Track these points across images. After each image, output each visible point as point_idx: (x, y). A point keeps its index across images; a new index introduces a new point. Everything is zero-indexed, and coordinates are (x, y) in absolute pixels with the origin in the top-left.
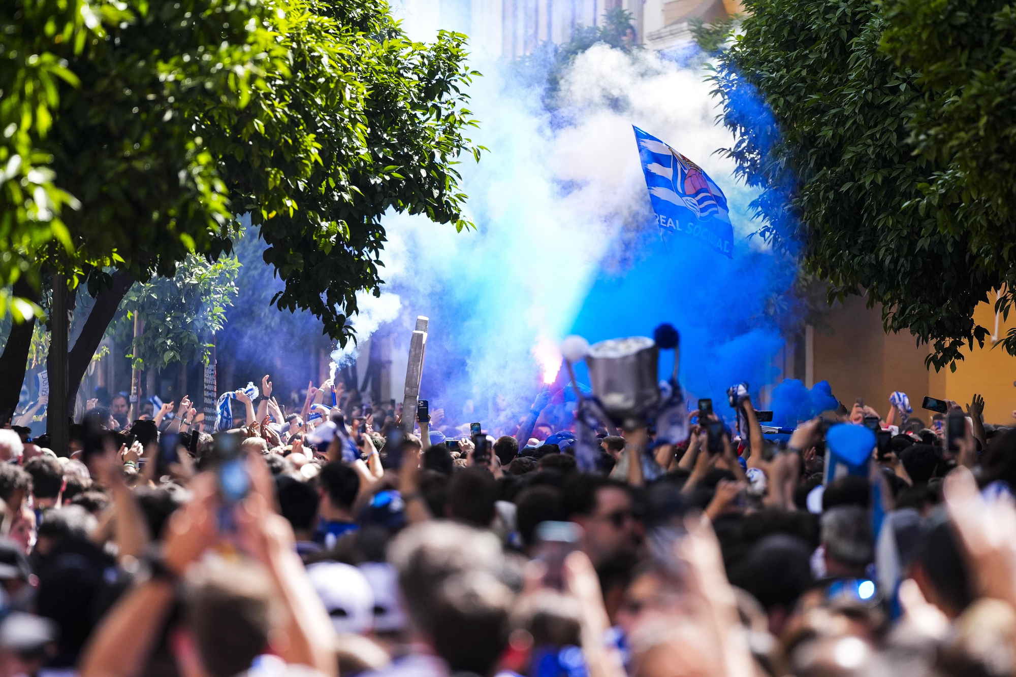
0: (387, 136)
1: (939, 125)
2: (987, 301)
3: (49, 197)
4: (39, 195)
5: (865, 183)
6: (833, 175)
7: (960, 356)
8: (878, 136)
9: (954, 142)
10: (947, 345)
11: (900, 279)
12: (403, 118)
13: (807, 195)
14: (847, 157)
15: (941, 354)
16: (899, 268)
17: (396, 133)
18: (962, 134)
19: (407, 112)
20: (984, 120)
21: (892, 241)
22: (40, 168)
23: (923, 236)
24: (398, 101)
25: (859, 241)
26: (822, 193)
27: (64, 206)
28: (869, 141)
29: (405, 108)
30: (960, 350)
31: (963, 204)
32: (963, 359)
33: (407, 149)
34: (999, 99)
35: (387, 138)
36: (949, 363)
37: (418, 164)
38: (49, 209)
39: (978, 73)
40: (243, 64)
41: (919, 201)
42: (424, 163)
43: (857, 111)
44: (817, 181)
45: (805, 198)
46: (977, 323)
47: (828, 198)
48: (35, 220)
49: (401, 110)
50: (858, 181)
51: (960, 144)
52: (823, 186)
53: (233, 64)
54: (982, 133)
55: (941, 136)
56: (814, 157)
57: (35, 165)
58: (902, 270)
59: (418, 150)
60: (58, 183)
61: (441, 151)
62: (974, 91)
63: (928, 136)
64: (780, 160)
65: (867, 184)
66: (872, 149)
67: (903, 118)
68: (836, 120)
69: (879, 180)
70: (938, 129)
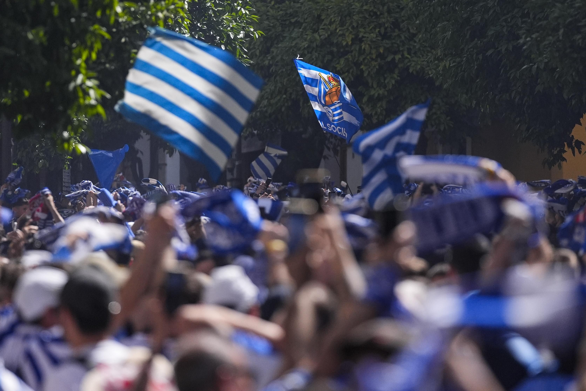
0: (200, 25)
1: (538, 32)
2: (580, 124)
3: (95, 93)
4: (92, 92)
5: (501, 50)
6: (482, 44)
7: (564, 159)
8: (509, 20)
9: (546, 42)
10: (555, 152)
11: (525, 109)
12: (210, 13)
13: (465, 57)
14: (490, 33)
15: (552, 158)
16: (524, 103)
17: (205, 22)
18: (551, 38)
19: (212, 9)
20: (561, 31)
21: (519, 86)
22: (91, 80)
23: (539, 84)
24: (207, 2)
25: (499, 86)
26: (475, 56)
27: (103, 97)
28: (504, 24)
29: (211, 6)
30: (564, 155)
31: (558, 69)
32: (566, 162)
33: (213, 32)
34: (570, 19)
35: (200, 26)
36: (557, 164)
37: (219, 42)
38: (96, 100)
39: (559, 5)
40: (162, 11)
41: (532, 66)
42: (223, 41)
43: (496, 4)
44: (471, 48)
45: (464, 59)
46: (576, 138)
47: (479, 59)
48: (89, 104)
49: (208, 8)
50: (497, 48)
51: (550, 43)
52: (475, 51)
53: (157, 11)
54: (561, 38)
55: (539, 39)
56: (469, 32)
57: (89, 78)
58: (527, 104)
59: (219, 33)
60: (100, 87)
61: (234, 33)
62: (556, 15)
63: (532, 38)
64: (447, 33)
65: (503, 50)
66: (505, 28)
67: (525, 9)
68: (483, 10)
69: (511, 48)
70: (537, 34)
